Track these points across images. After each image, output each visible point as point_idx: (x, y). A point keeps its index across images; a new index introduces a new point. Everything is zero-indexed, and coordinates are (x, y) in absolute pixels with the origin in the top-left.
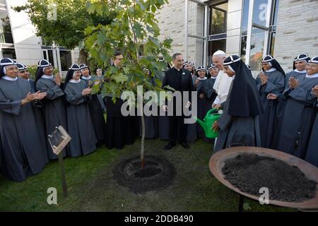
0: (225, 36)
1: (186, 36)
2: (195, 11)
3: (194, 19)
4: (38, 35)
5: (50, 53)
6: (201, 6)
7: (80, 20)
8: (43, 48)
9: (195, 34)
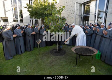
0: (89, 15)
1: (75, 15)
2: (79, 6)
3: (78, 9)
4: (29, 15)
5: (32, 20)
6: (81, 5)
7: (42, 11)
8: (30, 19)
9: (79, 14)
